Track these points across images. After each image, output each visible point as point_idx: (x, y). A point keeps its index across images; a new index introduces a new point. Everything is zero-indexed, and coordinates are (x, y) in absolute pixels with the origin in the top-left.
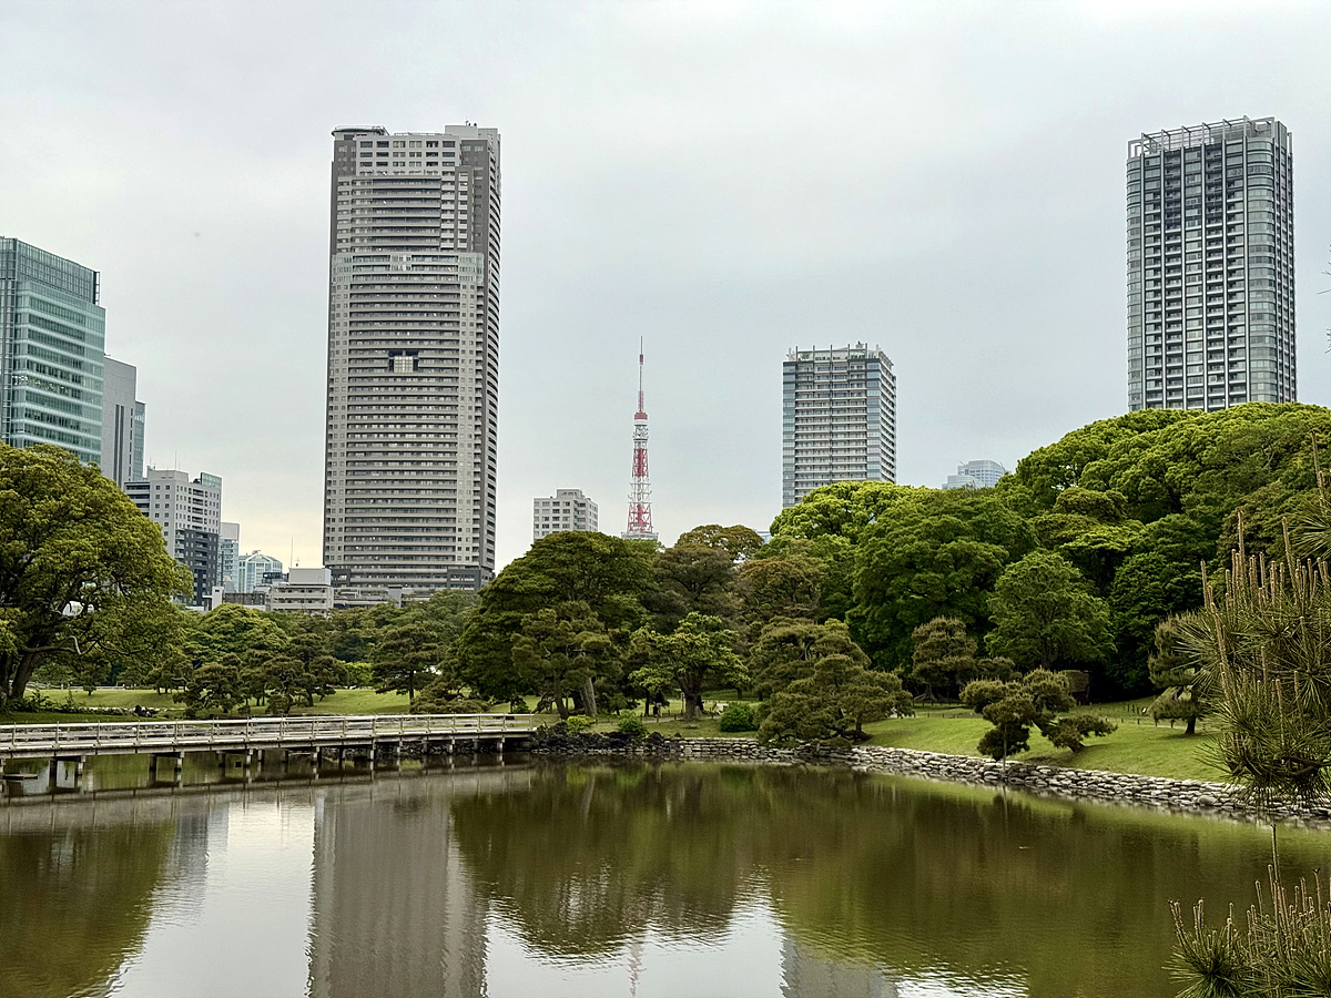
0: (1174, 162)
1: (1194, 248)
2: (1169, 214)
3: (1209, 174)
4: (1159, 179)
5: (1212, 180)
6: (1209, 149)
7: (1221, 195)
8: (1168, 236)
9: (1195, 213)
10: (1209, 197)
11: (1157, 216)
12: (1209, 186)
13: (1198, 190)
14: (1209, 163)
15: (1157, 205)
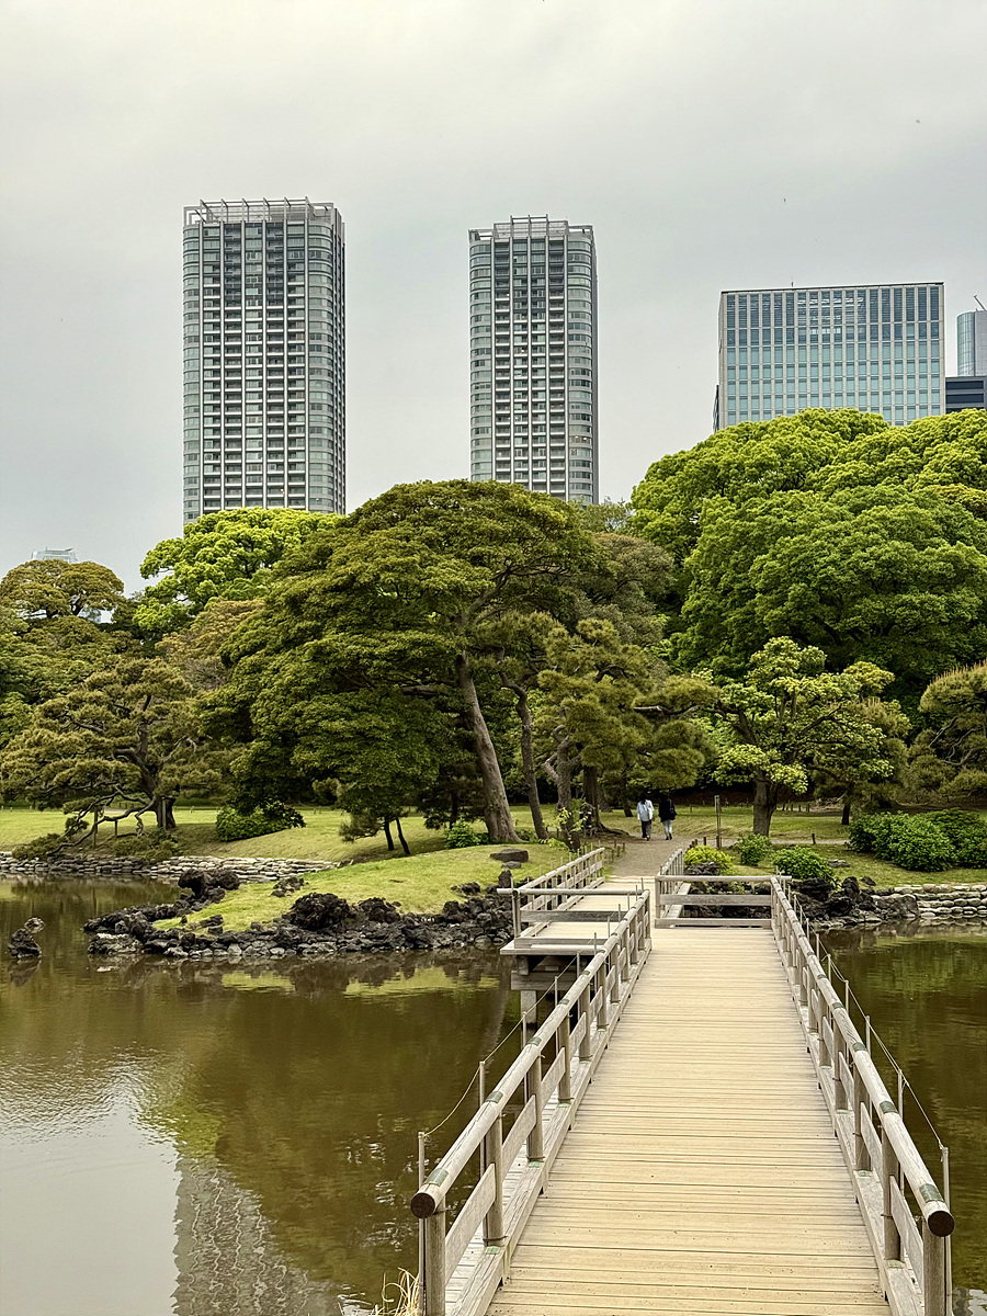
0: (235, 236)
1: (254, 329)
2: (228, 290)
3: (270, 253)
4: (217, 252)
5: (273, 260)
6: (270, 227)
7: (282, 277)
8: (228, 314)
9: (255, 292)
10: (270, 277)
11: (217, 291)
12: (270, 266)
13: (259, 269)
14: (270, 241)
15: (216, 279)
